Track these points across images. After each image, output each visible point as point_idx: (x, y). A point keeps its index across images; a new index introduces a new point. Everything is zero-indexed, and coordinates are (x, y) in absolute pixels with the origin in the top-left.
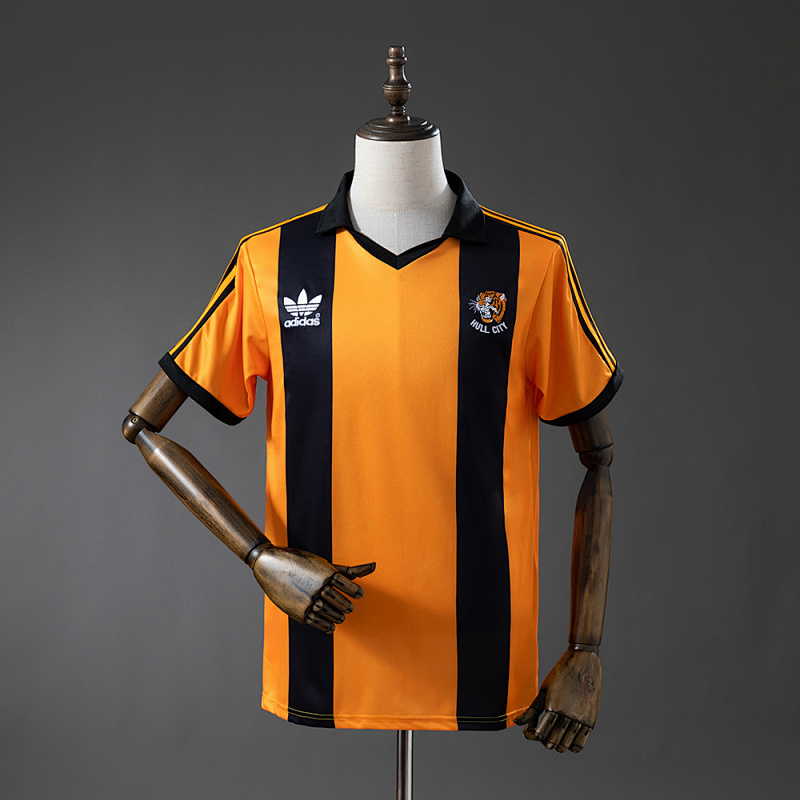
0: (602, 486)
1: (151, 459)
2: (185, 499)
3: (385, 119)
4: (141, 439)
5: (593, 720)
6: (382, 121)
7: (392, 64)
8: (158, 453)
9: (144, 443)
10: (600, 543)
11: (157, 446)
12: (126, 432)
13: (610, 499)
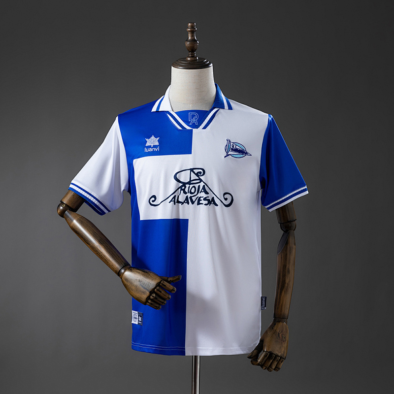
0: (291, 240)
1: (72, 225)
2: (89, 244)
3: (186, 58)
4: (66, 215)
5: (285, 355)
6: (184, 59)
7: (189, 31)
8: (75, 222)
9: (68, 217)
10: (290, 268)
11: (75, 218)
12: (59, 211)
13: (294, 247)
